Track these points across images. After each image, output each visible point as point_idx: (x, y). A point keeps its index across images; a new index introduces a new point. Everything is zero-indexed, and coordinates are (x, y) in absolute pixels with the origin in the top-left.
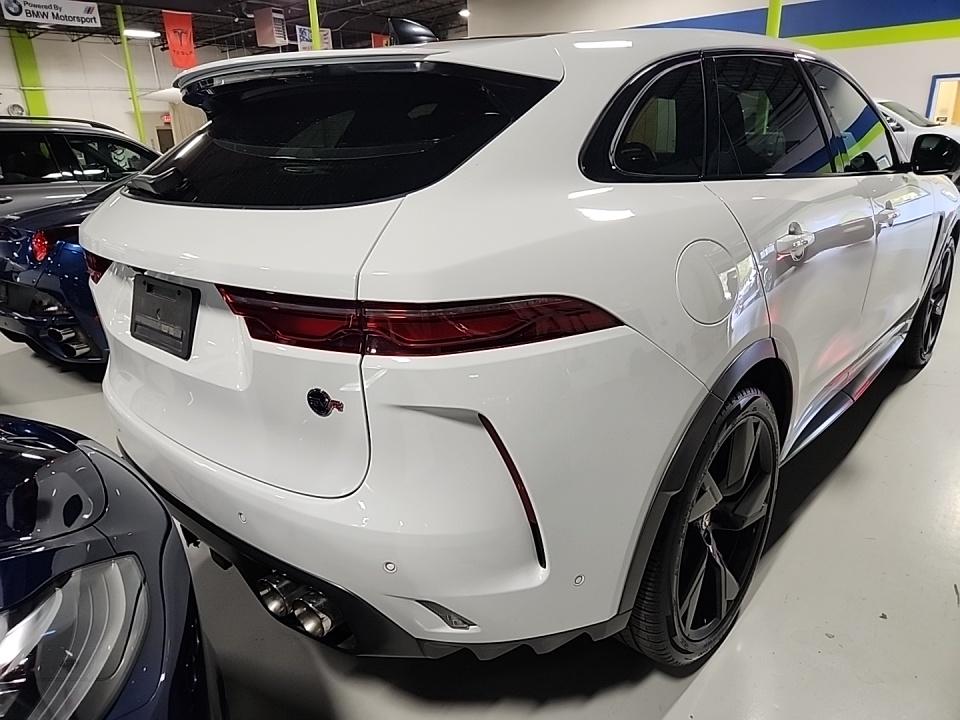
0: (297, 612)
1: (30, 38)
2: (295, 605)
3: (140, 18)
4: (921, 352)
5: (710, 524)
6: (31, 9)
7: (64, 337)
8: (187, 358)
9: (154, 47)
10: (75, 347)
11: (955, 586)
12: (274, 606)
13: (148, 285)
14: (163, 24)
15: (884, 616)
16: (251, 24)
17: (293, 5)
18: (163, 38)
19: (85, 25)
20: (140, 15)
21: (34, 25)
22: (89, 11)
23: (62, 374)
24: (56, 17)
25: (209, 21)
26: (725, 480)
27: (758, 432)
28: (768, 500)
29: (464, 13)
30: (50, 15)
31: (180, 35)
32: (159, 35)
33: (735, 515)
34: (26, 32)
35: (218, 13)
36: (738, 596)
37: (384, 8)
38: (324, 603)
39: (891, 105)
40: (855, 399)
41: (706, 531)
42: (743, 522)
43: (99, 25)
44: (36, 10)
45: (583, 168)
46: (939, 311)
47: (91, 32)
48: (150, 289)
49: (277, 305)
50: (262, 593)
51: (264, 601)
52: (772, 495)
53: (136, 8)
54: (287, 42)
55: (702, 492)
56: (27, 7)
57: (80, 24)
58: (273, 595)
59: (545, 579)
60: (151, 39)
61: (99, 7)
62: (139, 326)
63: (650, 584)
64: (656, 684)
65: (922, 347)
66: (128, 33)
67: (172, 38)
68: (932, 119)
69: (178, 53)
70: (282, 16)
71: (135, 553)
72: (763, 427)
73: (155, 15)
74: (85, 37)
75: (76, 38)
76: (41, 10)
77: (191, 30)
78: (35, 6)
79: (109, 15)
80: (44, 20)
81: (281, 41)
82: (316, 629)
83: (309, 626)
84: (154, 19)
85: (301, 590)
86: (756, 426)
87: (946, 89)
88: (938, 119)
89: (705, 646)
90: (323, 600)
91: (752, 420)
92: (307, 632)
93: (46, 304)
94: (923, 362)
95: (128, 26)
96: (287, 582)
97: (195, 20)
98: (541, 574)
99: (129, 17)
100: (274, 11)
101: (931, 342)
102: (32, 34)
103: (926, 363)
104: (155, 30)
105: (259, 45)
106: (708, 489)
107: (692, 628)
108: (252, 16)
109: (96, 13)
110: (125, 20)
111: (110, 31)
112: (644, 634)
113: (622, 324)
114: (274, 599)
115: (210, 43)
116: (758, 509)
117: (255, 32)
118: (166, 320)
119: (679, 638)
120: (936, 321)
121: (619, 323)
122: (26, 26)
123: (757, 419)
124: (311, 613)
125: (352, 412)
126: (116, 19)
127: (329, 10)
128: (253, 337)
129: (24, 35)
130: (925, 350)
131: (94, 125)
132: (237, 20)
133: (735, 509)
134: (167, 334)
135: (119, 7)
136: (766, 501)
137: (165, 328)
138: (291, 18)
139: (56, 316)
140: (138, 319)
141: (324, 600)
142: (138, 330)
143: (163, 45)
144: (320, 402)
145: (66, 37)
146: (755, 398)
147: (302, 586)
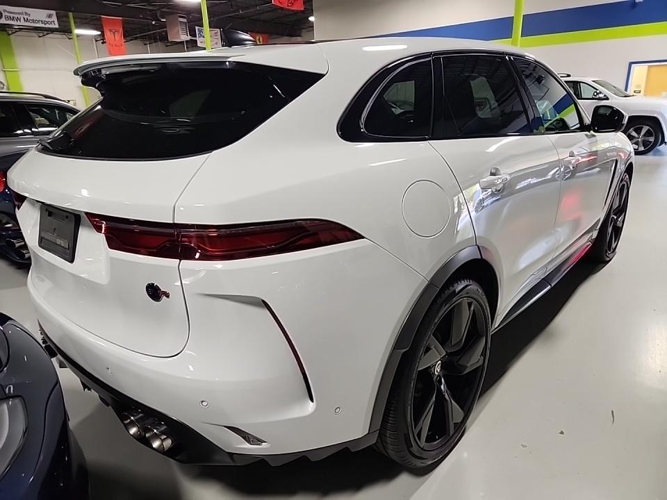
0: (147, 435)
1: (9, 35)
2: (147, 430)
3: (86, 21)
4: (606, 252)
5: (441, 370)
6: (8, 15)
7: (17, 245)
8: (72, 261)
9: (96, 41)
10: (24, 252)
11: (612, 412)
12: (133, 431)
13: (49, 211)
14: (102, 25)
15: (562, 433)
16: (164, 26)
17: (194, 12)
18: (103, 35)
19: (47, 26)
20: (86, 19)
21: (10, 26)
22: (50, 16)
23: (18, 271)
24: (27, 20)
25: (135, 24)
26: (449, 341)
27: (472, 309)
28: (484, 354)
29: (312, 19)
30: (22, 19)
31: (114, 33)
32: (99, 33)
33: (459, 365)
34: (6, 31)
35: (141, 18)
36: (463, 420)
37: (257, 15)
38: (165, 429)
39: (600, 82)
40: (553, 285)
41: (439, 376)
42: (465, 370)
43: (57, 26)
44: (12, 15)
45: (340, 133)
46: (619, 224)
47: (52, 31)
48: (50, 214)
49: (137, 228)
50: (126, 422)
51: (127, 427)
52: (486, 350)
53: (83, 14)
54: (189, 38)
55: (428, 349)
56: (7, 14)
57: (43, 26)
58: (132, 424)
59: (313, 410)
60: (95, 36)
61: (56, 14)
62: (43, 240)
63: (391, 412)
64: (404, 480)
65: (606, 248)
66: (77, 31)
67: (108, 35)
68: (630, 92)
69: (112, 45)
70: (185, 20)
71: (20, 396)
72: (475, 306)
73: (96, 19)
74: (48, 34)
75: (41, 35)
76: (16, 16)
77: (121, 30)
78: (11, 13)
79: (64, 19)
80: (19, 23)
81: (185, 37)
82: (160, 446)
83: (156, 444)
84: (96, 22)
85: (150, 420)
86: (470, 305)
87: (639, 72)
88: (635, 92)
89: (437, 454)
90: (163, 428)
91: (466, 301)
92: (154, 449)
93: (4, 221)
94: (608, 259)
95: (78, 27)
96: (141, 415)
97: (124, 23)
98: (311, 407)
99: (78, 20)
100: (180, 17)
101: (614, 246)
102: (10, 32)
103: (611, 260)
104: (97, 29)
105: (170, 40)
106: (432, 347)
107: (426, 442)
108: (164, 20)
109: (54, 18)
110: (75, 23)
111: (65, 30)
112: (390, 447)
113: (363, 237)
114: (134, 426)
115: (136, 38)
116: (475, 359)
117: (166, 31)
118: (59, 236)
119: (415, 449)
120: (617, 231)
121: (360, 237)
122: (6, 26)
123: (471, 300)
124: (156, 436)
125: (175, 299)
126: (69, 22)
127: (218, 15)
128: (110, 248)
129: (5, 33)
130: (610, 251)
131: (46, 97)
132: (154, 23)
133: (459, 360)
134: (60, 246)
135: (71, 14)
136: (482, 354)
137: (59, 241)
138: (192, 22)
139: (11, 230)
140: (43, 235)
141: (165, 427)
142: (43, 242)
143: (103, 40)
144: (154, 292)
145: (34, 34)
146: (467, 286)
147: (151, 418)
